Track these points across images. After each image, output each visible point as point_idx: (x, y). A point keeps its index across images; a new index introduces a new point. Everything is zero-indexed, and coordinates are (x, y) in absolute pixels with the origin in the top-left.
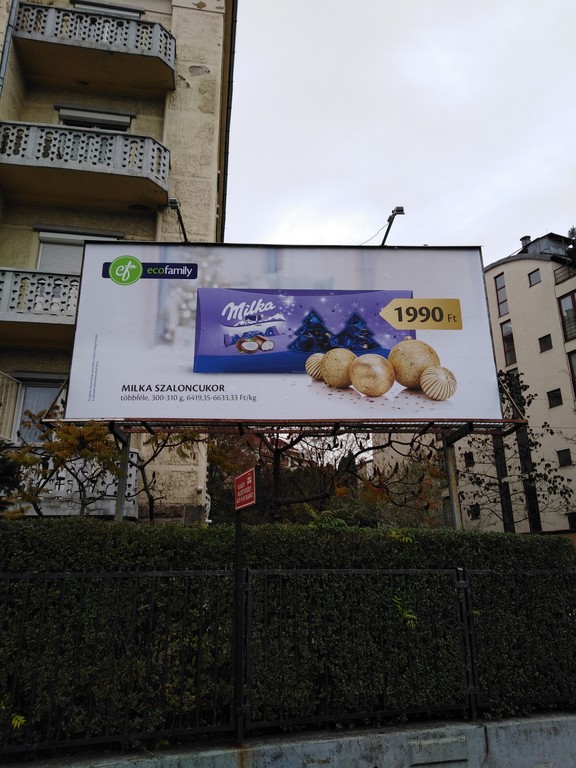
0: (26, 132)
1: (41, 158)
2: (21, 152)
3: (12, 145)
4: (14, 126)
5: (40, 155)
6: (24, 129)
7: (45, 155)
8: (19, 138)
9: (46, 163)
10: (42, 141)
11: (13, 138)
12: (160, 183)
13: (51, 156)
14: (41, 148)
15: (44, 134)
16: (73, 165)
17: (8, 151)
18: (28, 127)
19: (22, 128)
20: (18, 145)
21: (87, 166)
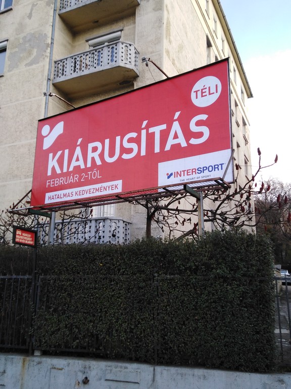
0: (66, 62)
1: (73, 73)
2: (65, 73)
3: (61, 71)
4: (61, 61)
5: (72, 72)
6: (65, 60)
7: (75, 71)
8: (64, 66)
9: (75, 75)
10: (73, 65)
11: (61, 67)
12: (128, 66)
13: (77, 70)
14: (73, 68)
15: (73, 60)
16: (86, 72)
17: (60, 75)
18: (66, 59)
19: (64, 61)
20: (63, 70)
21: (92, 70)
